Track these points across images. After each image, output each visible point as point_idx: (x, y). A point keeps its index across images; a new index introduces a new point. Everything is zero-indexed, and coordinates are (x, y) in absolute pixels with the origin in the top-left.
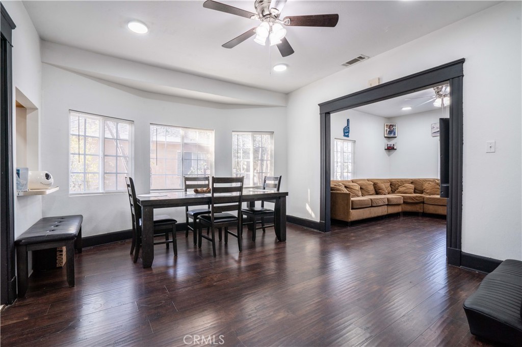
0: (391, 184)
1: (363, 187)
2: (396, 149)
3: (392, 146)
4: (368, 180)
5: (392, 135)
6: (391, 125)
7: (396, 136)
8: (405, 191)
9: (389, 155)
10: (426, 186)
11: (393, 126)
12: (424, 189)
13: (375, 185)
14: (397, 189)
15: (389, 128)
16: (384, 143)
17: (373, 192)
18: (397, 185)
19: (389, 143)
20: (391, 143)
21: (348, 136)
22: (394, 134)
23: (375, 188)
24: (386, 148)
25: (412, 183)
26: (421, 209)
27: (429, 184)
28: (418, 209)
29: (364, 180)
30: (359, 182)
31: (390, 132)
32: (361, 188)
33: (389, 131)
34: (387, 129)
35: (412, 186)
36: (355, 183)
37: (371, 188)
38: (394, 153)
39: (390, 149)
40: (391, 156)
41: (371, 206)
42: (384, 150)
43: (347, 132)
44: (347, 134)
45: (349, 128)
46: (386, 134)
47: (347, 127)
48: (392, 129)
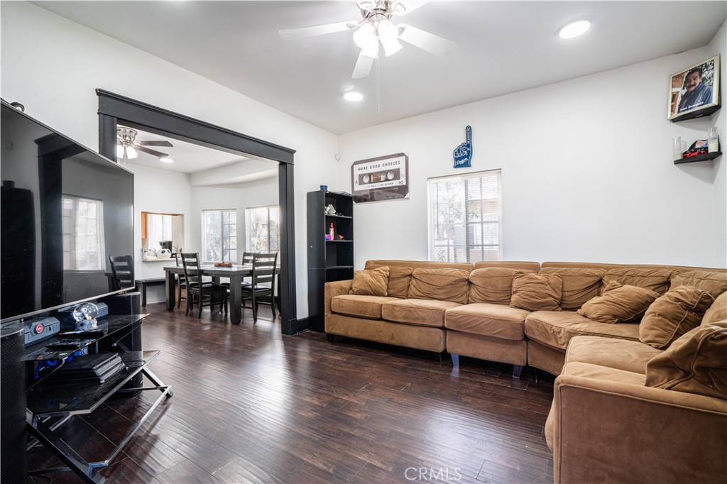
2: (719, 153)
11: (700, 70)
15: (687, 84)
21: (467, 165)
22: (707, 98)
24: (680, 158)
31: (689, 98)
33: (684, 97)
34: (679, 89)
39: (699, 157)
41: (381, 319)
42: (674, 166)
43: (463, 156)
44: (462, 162)
45: (468, 146)
46: (673, 111)
47: (463, 145)
48: (698, 83)
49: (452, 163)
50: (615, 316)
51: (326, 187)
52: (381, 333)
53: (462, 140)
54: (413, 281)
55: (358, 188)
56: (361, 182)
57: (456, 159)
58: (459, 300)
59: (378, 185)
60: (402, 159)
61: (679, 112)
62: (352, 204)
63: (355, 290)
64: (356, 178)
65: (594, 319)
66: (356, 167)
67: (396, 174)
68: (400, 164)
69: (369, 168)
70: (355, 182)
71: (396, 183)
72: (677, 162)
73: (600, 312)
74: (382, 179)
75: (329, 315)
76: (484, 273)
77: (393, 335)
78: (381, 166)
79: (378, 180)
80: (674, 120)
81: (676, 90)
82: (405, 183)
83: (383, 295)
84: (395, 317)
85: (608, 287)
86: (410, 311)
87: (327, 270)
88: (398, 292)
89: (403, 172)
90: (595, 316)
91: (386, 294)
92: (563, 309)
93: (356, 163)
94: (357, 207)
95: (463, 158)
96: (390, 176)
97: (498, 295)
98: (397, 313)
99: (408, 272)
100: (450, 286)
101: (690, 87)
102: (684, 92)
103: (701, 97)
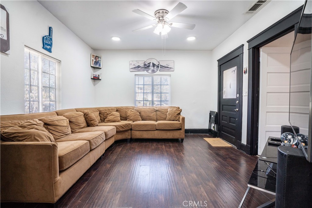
0: (100, 113)
1: (73, 120)
2: (100, 80)
3: (97, 76)
4: (77, 110)
5: (97, 66)
6: (96, 56)
7: (101, 67)
8: (114, 120)
9: (94, 85)
10: (129, 113)
11: (98, 57)
12: (128, 116)
13: (86, 116)
14: (106, 117)
16: (90, 73)
17: (84, 124)
18: (105, 114)
19: (94, 73)
20: (97, 73)
22: (100, 65)
23: (86, 119)
24: (93, 78)
25: (117, 111)
26: (129, 136)
27: (131, 111)
28: (127, 136)
29: (71, 110)
30: (66, 114)
31: (96, 63)
32: (70, 122)
33: (95, 62)
35: (118, 114)
36: (61, 115)
37: (82, 120)
38: (99, 83)
39: (96, 79)
40: (96, 86)
42: (90, 79)
43: (48, 44)
44: (48, 47)
45: (51, 39)
46: (92, 64)
47: (49, 37)
48: (98, 60)
57: (45, 44)
80: (92, 67)
82: (5, 38)
101: (96, 60)
102: (95, 60)
103: (98, 64)
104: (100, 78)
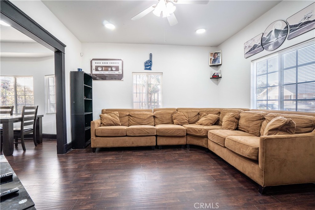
1: (158, 116)
2: (221, 77)
5: (216, 64)
6: (215, 53)
7: (221, 63)
9: (217, 84)
11: (217, 53)
15: (214, 56)
21: (150, 69)
22: (219, 62)
24: (212, 77)
25: (219, 113)
31: (215, 60)
33: (213, 60)
34: (212, 57)
39: (216, 77)
40: (219, 85)
41: (126, 136)
42: (210, 79)
43: (148, 65)
44: (148, 68)
45: (151, 61)
46: (211, 63)
47: (149, 61)
48: (217, 56)
49: (144, 67)
50: (211, 124)
51: (81, 69)
52: (127, 142)
53: (148, 59)
54: (131, 117)
55: (94, 72)
56: (97, 70)
57: (146, 66)
58: (151, 124)
59: (107, 73)
60: (120, 62)
61: (212, 64)
62: (92, 80)
63: (104, 124)
64: (94, 67)
65: (205, 125)
66: (94, 62)
67: (117, 69)
68: (119, 64)
69: (102, 63)
70: (93, 69)
71: (117, 73)
72: (211, 78)
73: (207, 123)
74: (109, 70)
75: (94, 138)
76: (160, 113)
77: (133, 142)
78: (109, 63)
79: (107, 70)
80: (210, 66)
81: (211, 57)
82: (121, 73)
83: (119, 125)
84: (134, 134)
85: (203, 115)
86: (141, 130)
87: (85, 115)
88: (124, 123)
89: (120, 68)
90: (205, 124)
91: (121, 125)
92: (189, 124)
93: (93, 59)
94: (94, 82)
95: (149, 66)
96: (114, 69)
97: (167, 121)
98: (135, 132)
99: (128, 114)
100: (148, 119)
101: (215, 57)
102: (213, 58)
103: (217, 61)
104: (220, 76)
